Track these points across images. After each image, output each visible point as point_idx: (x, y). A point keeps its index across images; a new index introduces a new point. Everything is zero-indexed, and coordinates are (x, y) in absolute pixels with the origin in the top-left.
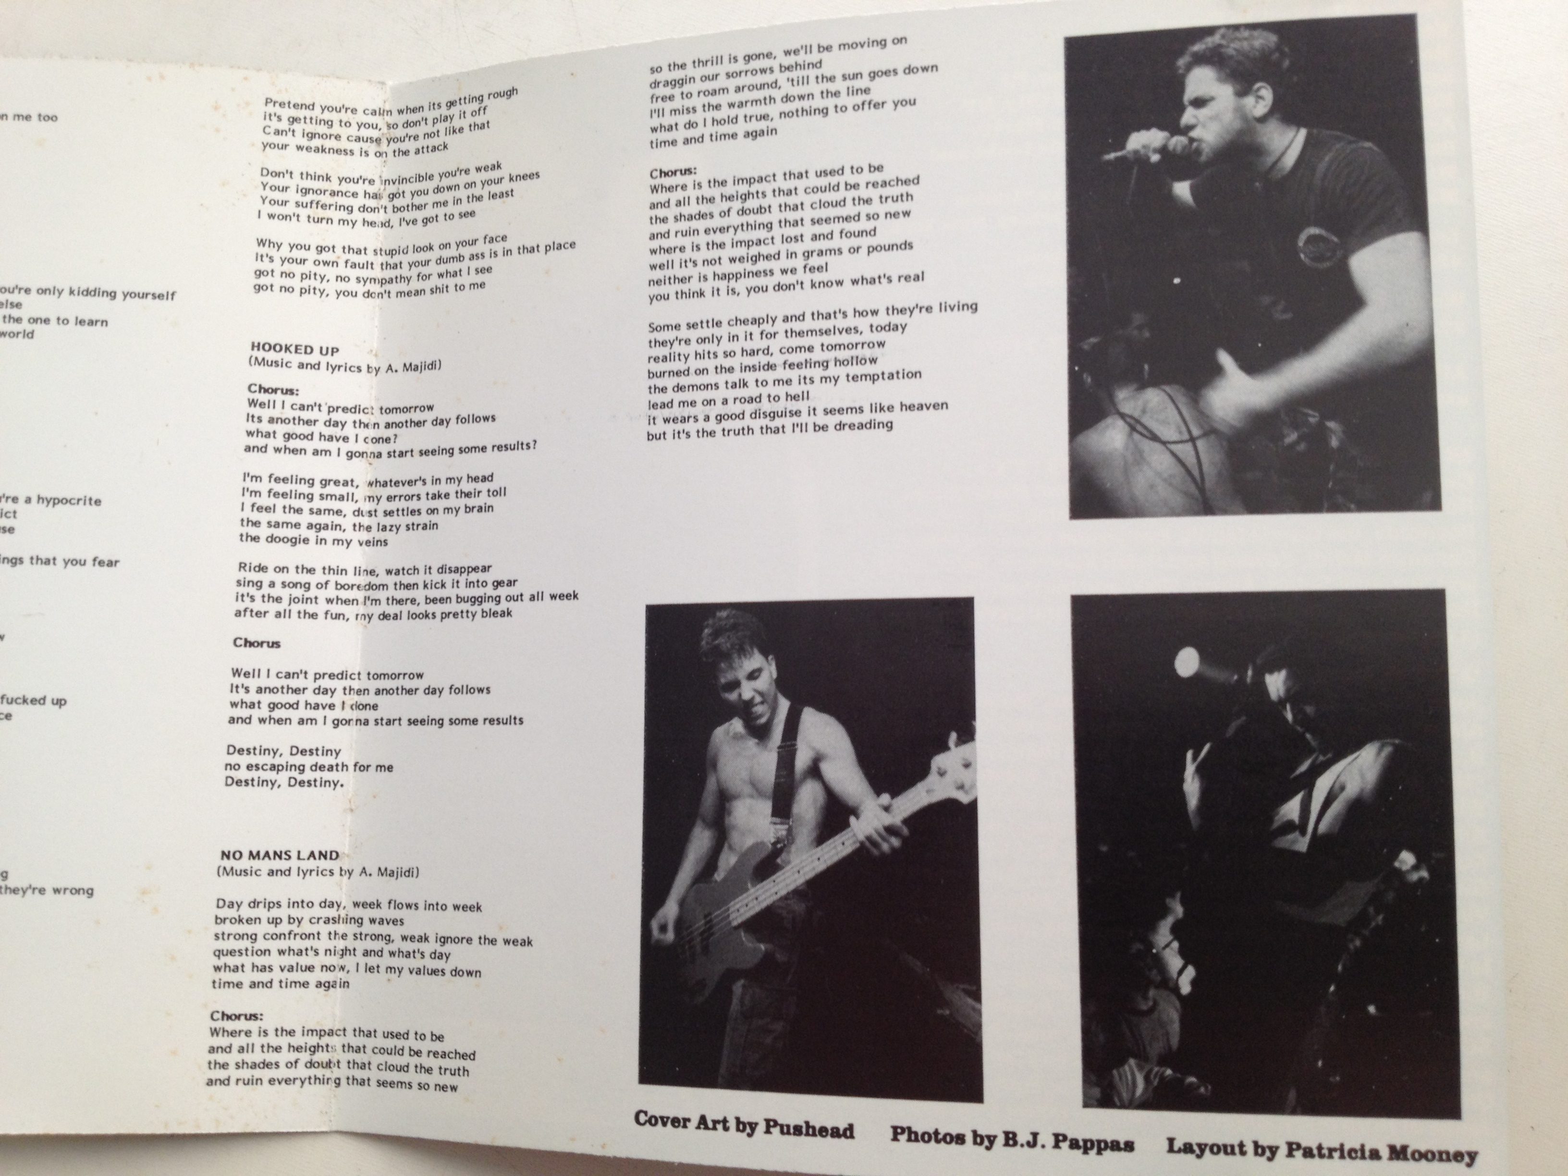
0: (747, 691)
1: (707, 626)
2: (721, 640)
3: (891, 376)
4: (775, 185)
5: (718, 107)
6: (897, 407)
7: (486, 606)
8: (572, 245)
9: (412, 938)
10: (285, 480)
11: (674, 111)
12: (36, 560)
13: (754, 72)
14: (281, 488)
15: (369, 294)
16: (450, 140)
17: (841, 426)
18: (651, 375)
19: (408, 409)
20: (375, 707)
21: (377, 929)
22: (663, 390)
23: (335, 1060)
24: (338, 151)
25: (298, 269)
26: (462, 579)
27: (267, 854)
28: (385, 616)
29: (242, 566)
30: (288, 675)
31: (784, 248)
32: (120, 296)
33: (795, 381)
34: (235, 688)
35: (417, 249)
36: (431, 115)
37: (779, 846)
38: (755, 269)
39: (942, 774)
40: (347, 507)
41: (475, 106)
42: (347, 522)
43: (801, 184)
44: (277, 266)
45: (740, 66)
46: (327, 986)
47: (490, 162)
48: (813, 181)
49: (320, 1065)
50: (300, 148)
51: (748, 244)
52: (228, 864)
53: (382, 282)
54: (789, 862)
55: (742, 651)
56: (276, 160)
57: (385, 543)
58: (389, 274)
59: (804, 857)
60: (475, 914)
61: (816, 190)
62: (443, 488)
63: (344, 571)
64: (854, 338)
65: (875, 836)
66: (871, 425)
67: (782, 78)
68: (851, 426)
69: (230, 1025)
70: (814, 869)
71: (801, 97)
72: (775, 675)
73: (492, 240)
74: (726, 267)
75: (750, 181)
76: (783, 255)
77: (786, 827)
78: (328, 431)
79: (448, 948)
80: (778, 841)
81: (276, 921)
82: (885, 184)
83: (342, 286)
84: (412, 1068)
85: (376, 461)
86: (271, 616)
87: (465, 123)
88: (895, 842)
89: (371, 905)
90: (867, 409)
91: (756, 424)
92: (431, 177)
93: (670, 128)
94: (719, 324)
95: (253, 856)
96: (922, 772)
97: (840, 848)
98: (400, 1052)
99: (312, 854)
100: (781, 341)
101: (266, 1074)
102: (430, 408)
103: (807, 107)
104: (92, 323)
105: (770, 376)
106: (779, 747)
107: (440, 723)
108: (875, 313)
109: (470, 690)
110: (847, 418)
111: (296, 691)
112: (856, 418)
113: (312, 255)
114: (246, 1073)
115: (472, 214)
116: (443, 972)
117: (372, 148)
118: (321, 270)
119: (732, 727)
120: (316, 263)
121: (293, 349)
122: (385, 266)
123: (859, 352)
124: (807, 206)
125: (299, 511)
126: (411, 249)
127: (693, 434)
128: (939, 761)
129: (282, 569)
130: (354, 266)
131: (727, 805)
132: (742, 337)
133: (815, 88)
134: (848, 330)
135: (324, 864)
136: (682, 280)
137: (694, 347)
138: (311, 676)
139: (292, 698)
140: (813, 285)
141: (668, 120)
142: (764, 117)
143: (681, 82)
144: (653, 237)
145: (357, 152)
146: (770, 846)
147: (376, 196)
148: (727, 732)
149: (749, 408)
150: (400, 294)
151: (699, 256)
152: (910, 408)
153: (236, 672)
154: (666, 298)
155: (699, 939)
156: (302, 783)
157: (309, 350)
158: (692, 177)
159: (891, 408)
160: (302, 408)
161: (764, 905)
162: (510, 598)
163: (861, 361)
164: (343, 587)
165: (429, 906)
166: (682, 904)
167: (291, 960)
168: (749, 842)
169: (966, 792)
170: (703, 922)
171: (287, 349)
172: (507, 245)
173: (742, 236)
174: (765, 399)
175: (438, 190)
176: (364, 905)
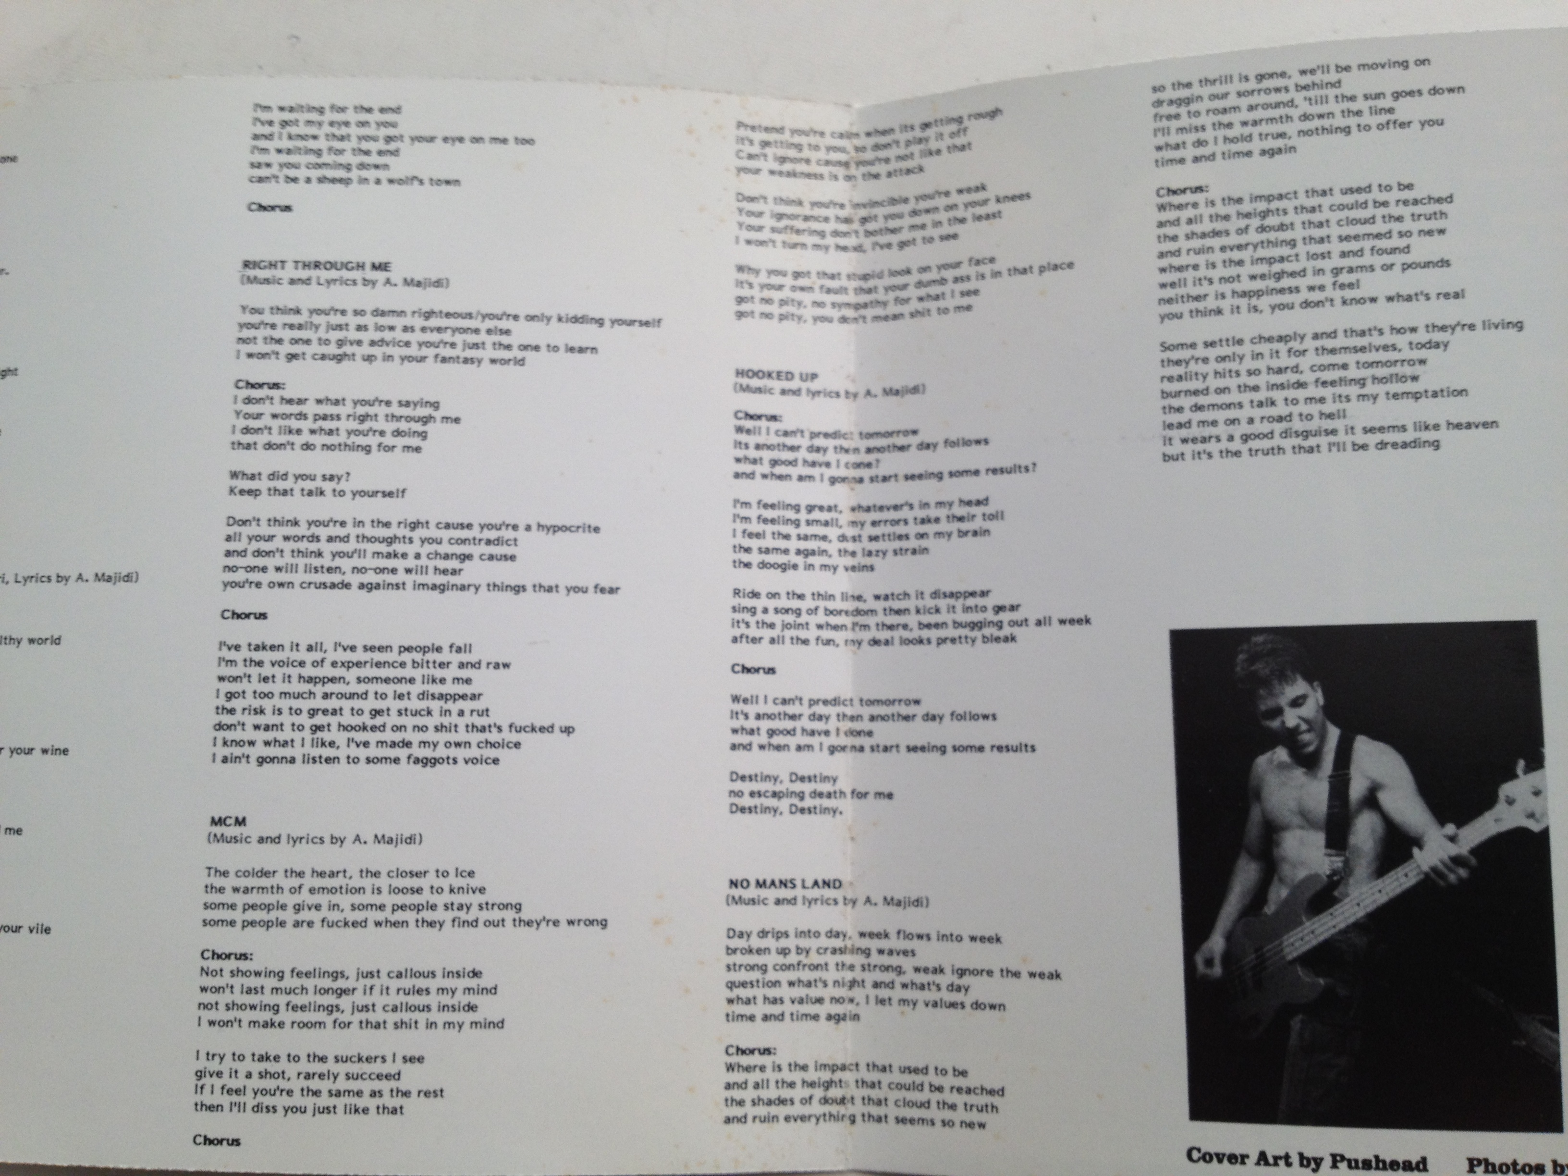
0: (1291, 719)
1: (1242, 652)
2: (1258, 666)
3: (1435, 394)
4: (1297, 203)
5: (1230, 125)
6: (1444, 425)
7: (987, 631)
8: (1070, 265)
9: (926, 970)
10: (773, 506)
11: (1181, 130)
12: (539, 587)
13: (1268, 91)
14: (769, 514)
15: (844, 320)
16: (927, 162)
17: (1382, 445)
18: (1165, 394)
19: (889, 434)
20: (870, 734)
21: (885, 960)
22: (1180, 410)
23: (848, 1096)
24: (809, 176)
25: (776, 295)
26: (959, 604)
27: (773, 883)
28: (875, 642)
29: (737, 592)
30: (784, 702)
31: (1310, 265)
32: (607, 323)
33: (1329, 399)
34: (735, 715)
35: (894, 273)
36: (903, 137)
37: (1335, 878)
38: (1279, 285)
39: (1510, 802)
40: (833, 533)
41: (954, 127)
42: (833, 547)
43: (1326, 201)
44: (756, 293)
45: (1252, 85)
46: (837, 1019)
47: (973, 184)
48: (1338, 198)
49: (834, 1101)
50: (772, 172)
51: (1270, 261)
52: (737, 892)
53: (857, 307)
54: (1347, 895)
55: (1284, 678)
56: (750, 185)
57: (872, 568)
58: (864, 298)
59: (1364, 889)
60: (995, 946)
61: (1342, 207)
62: (933, 513)
63: (832, 597)
64: (1392, 356)
65: (1441, 867)
66: (1415, 444)
67: (1299, 97)
68: (1395, 445)
69: (745, 1060)
70: (1375, 901)
71: (1321, 116)
72: (1321, 702)
73: (978, 262)
74: (1247, 285)
75: (1269, 198)
76: (1309, 272)
77: (1342, 858)
78: (812, 457)
79: (966, 980)
80: (1334, 873)
81: (784, 952)
82: (1416, 202)
83: (819, 312)
84: (934, 1105)
85: (858, 486)
86: (765, 642)
87: (943, 145)
88: (1463, 872)
89: (878, 936)
90: (1410, 427)
91: (1288, 443)
92: (906, 200)
93: (1177, 147)
94: (1240, 342)
95: (760, 884)
96: (1488, 801)
97: (1403, 879)
98: (920, 1087)
99: (816, 883)
100: (1311, 359)
101: (781, 1111)
102: (915, 432)
103: (1327, 125)
104: (581, 350)
105: (1301, 394)
106: (1331, 777)
107: (943, 750)
108: (1414, 330)
109: (974, 717)
110: (1389, 437)
111: (793, 717)
112: (1399, 437)
113: (788, 281)
114: (762, 1110)
115: (955, 236)
116: (963, 1006)
117: (841, 172)
118: (798, 296)
119: (1275, 756)
120: (794, 288)
121: (774, 375)
122: (860, 290)
123: (1398, 369)
124: (1333, 223)
125: (787, 537)
126: (886, 273)
127: (1216, 454)
128: (1507, 789)
129: (774, 595)
130: (829, 291)
131: (1275, 836)
132: (1267, 354)
133: (1333, 107)
134: (1386, 348)
135: (829, 893)
136: (1197, 298)
137: (1213, 366)
138: (806, 702)
139: (788, 724)
140: (1344, 302)
141: (1174, 139)
142: (1282, 135)
143: (1188, 101)
144: (1162, 255)
145: (826, 176)
146: (1325, 878)
147: (847, 221)
148: (1270, 761)
149: (1278, 427)
150: (876, 318)
151: (1215, 274)
152: (1458, 426)
153: (736, 699)
154: (1180, 316)
155: (1249, 974)
156: (802, 811)
157: (790, 376)
158: (1204, 195)
159: (1436, 427)
160: (786, 434)
161: (1321, 938)
162: (1013, 623)
163: (1402, 379)
164: (831, 612)
165: (943, 937)
166: (1229, 937)
167: (799, 992)
168: (1302, 874)
169: (1537, 821)
170: (1253, 956)
171: (769, 375)
172: (996, 267)
173: (1261, 253)
174: (1296, 418)
175: (915, 213)
176: (871, 935)
